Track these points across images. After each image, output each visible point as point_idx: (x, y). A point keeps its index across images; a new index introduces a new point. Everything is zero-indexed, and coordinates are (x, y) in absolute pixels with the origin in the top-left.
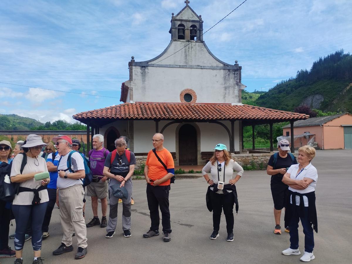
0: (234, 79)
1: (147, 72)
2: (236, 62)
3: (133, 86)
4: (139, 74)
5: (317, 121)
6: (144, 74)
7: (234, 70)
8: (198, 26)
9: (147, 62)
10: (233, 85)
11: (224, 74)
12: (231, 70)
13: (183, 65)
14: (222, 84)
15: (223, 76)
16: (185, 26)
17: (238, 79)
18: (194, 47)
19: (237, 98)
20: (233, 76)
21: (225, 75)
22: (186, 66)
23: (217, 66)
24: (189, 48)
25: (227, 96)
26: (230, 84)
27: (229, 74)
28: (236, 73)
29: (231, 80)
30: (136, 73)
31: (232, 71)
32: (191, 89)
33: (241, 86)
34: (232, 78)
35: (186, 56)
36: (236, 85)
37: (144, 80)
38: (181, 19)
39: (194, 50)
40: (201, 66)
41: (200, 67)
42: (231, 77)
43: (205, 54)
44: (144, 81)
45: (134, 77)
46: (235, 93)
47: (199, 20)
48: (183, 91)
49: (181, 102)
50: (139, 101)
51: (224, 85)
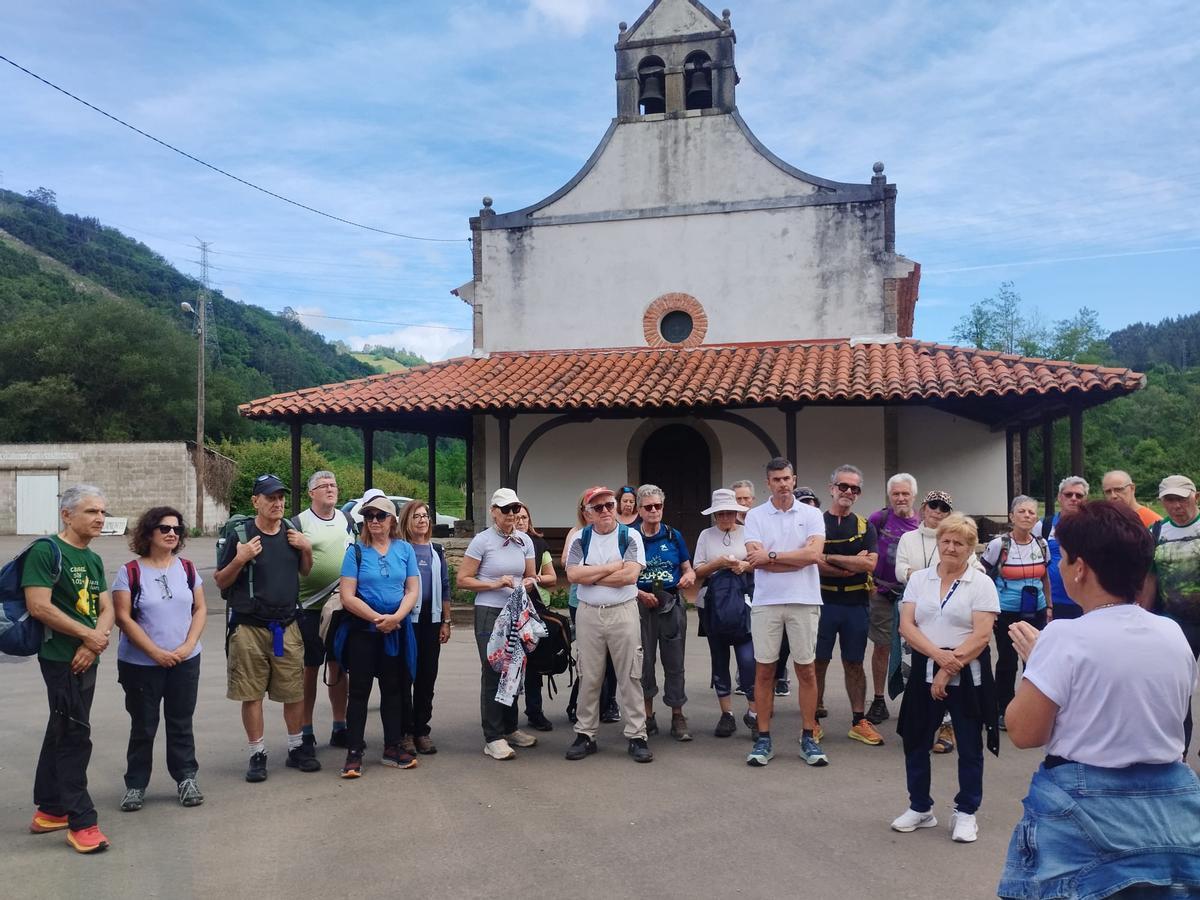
0: (862, 239)
1: (528, 248)
2: (878, 169)
3: (482, 297)
4: (504, 256)
6: (517, 255)
7: (861, 202)
8: (712, 53)
9: (529, 212)
10: (856, 263)
11: (820, 221)
12: (849, 206)
13: (657, 206)
14: (811, 266)
15: (813, 232)
16: (665, 61)
17: (878, 238)
18: (696, 135)
19: (872, 316)
20: (859, 226)
21: (822, 229)
22: (665, 209)
23: (786, 197)
24: (676, 142)
25: (830, 308)
26: (842, 260)
27: (838, 223)
28: (870, 214)
29: (850, 245)
30: (494, 254)
31: (853, 207)
32: (685, 292)
33: (893, 263)
34: (851, 238)
35: (666, 172)
36: (871, 264)
37: (518, 275)
38: (648, 37)
39: (695, 146)
40: (724, 204)
41: (718, 208)
42: (847, 234)
43: (739, 155)
44: (518, 278)
45: (487, 267)
46: (865, 296)
47: (717, 29)
48: (655, 302)
49: (646, 345)
50: (504, 350)
51: (818, 266)
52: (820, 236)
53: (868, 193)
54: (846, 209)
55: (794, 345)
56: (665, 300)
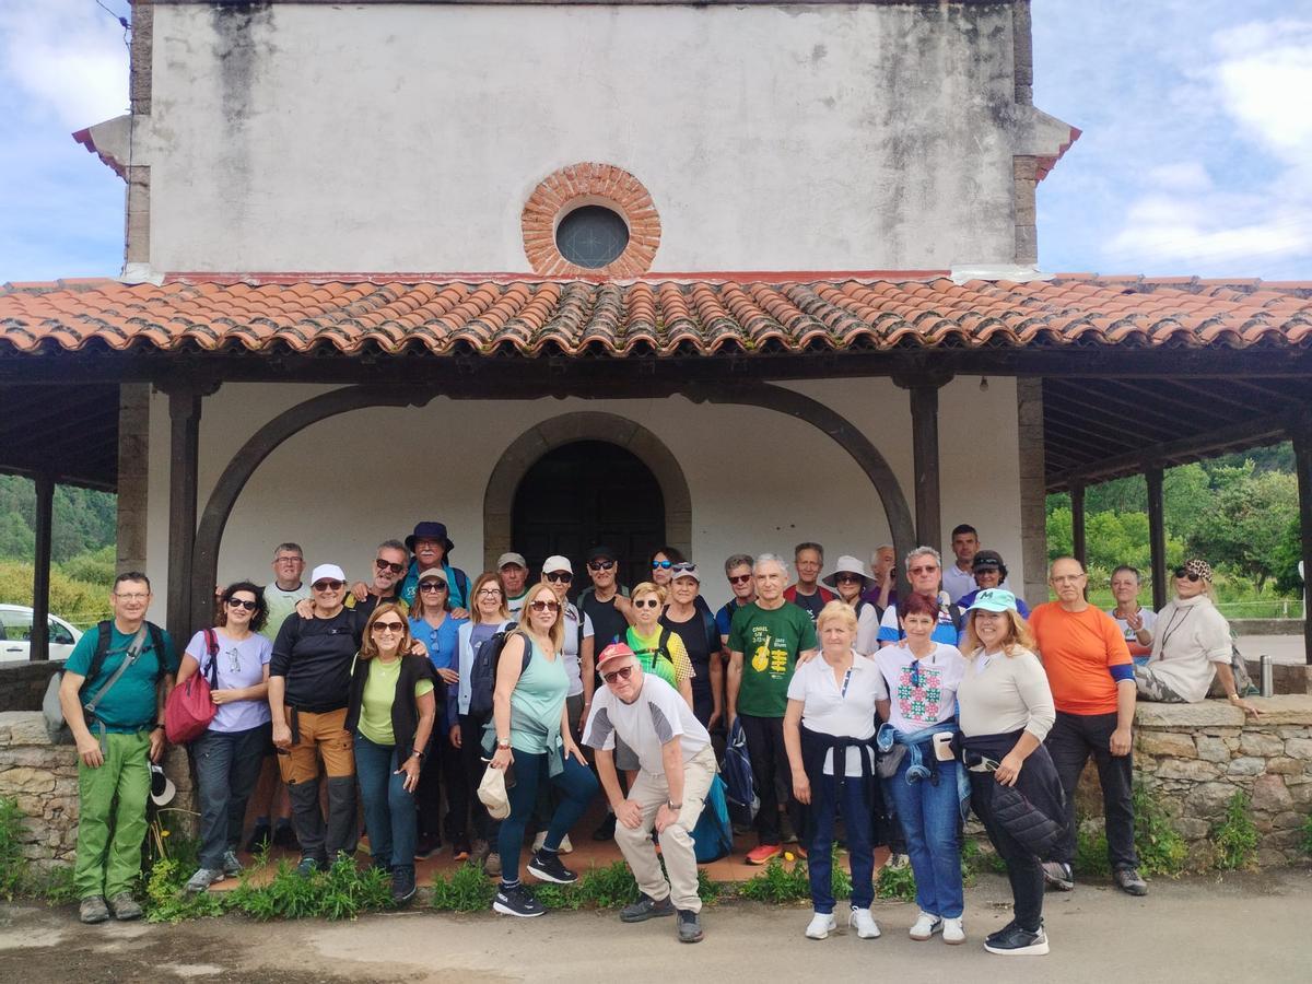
0: (971, 75)
1: (261, 49)
3: (149, 149)
4: (205, 62)
6: (237, 64)
7: (968, 3)
10: (960, 123)
11: (889, 35)
12: (944, 9)
14: (872, 123)
15: (873, 55)
17: (1000, 76)
19: (993, 230)
20: (963, 50)
21: (893, 50)
25: (909, 209)
26: (933, 114)
27: (923, 41)
28: (985, 26)
29: (947, 85)
30: (181, 56)
31: (953, 11)
32: (612, 162)
33: (1030, 126)
34: (950, 73)
36: (989, 125)
37: (237, 106)
42: (940, 64)
44: (236, 112)
45: (162, 85)
46: (978, 187)
48: (548, 180)
49: (528, 268)
50: (199, 269)
51: (886, 124)
52: (888, 65)
54: (938, 14)
55: (842, 280)
56: (570, 177)
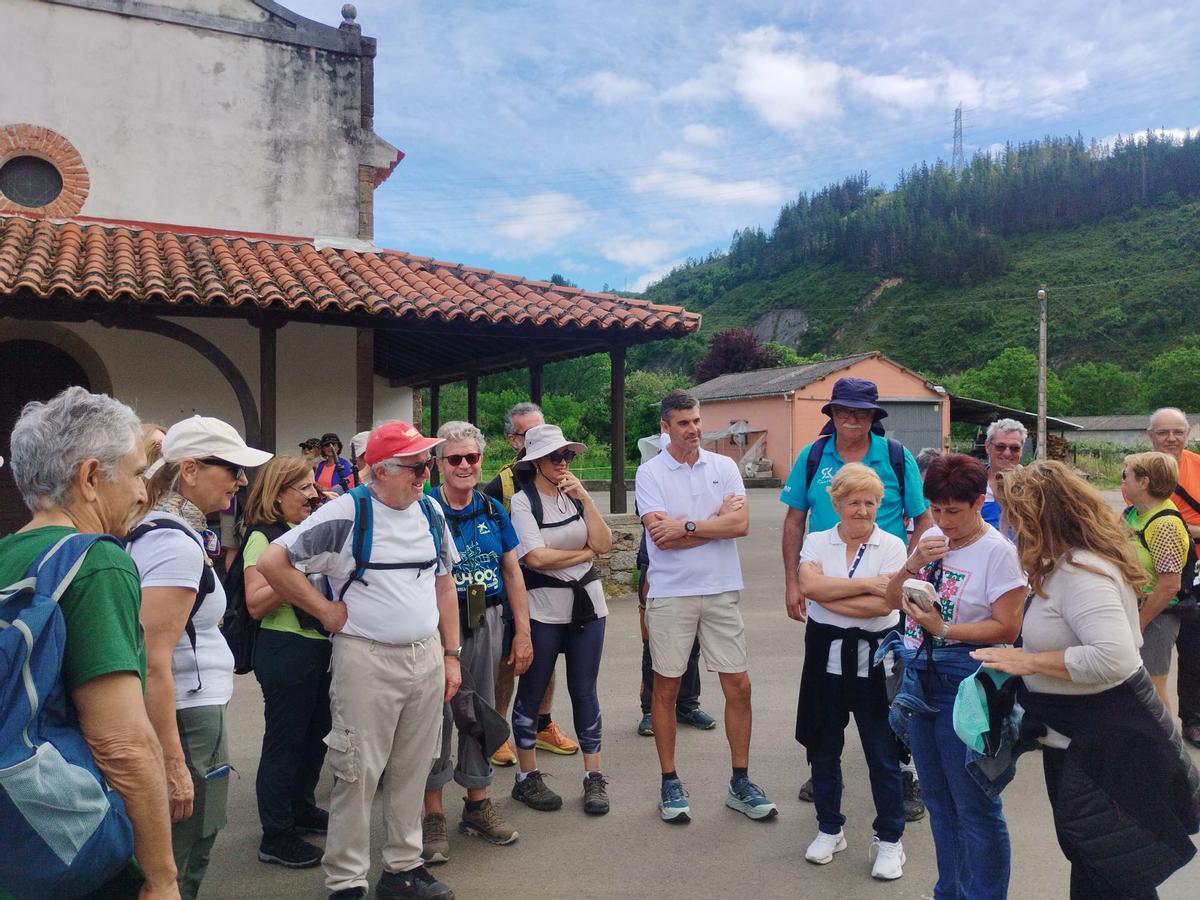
0: (331, 104)
2: (349, 13)
5: (776, 380)
7: (330, 52)
10: (322, 136)
11: (272, 64)
12: (313, 53)
14: (259, 126)
15: (260, 77)
17: (352, 108)
19: (344, 214)
20: (325, 85)
21: (275, 76)
23: (222, 16)
25: (285, 192)
26: (303, 126)
27: (297, 73)
28: (342, 71)
29: (314, 108)
31: (319, 56)
32: (48, 126)
33: (371, 145)
34: (316, 99)
36: (342, 140)
42: (309, 92)
46: (334, 182)
52: (271, 86)
53: (340, 41)
54: (308, 55)
55: (234, 237)
56: (11, 134)
